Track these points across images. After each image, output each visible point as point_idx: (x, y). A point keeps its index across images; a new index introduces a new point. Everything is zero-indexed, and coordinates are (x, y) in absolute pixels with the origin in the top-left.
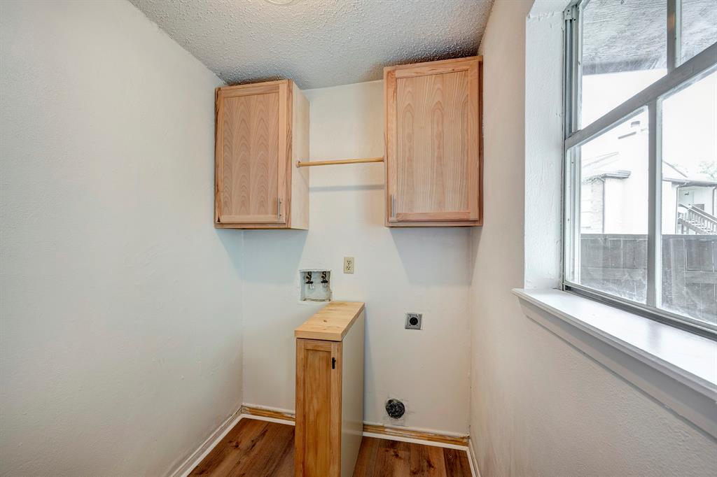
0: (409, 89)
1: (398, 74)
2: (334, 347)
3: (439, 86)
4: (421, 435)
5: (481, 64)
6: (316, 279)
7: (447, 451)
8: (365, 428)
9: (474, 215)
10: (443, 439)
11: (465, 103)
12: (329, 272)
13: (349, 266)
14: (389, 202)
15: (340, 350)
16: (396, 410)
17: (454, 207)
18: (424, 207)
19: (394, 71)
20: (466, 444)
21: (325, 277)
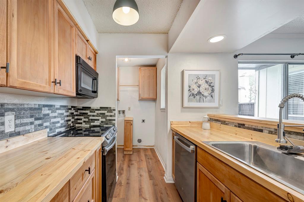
0: (143, 72)
1: (141, 69)
2: (131, 122)
3: (149, 72)
4: (145, 146)
5: (156, 69)
6: (121, 112)
7: (150, 148)
8: (133, 146)
9: (155, 98)
10: (149, 146)
11: (154, 76)
12: (125, 111)
13: (129, 109)
14: (140, 94)
15: (133, 122)
16: (140, 141)
17: (152, 96)
18: (146, 96)
19: (141, 68)
20: (154, 147)
21: (124, 112)
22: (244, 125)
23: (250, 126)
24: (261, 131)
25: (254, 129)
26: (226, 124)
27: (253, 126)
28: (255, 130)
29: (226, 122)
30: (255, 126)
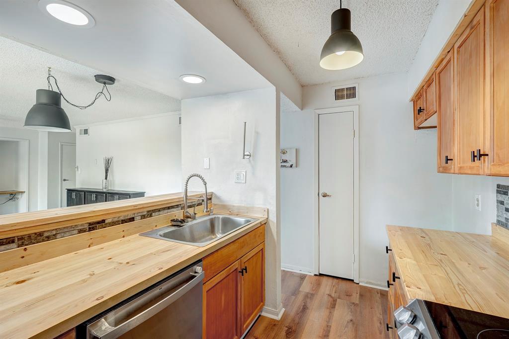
22: (103, 221)
23: (116, 219)
24: (132, 219)
25: (122, 221)
26: (48, 238)
27: (121, 217)
28: (124, 221)
29: (46, 234)
30: (124, 216)
